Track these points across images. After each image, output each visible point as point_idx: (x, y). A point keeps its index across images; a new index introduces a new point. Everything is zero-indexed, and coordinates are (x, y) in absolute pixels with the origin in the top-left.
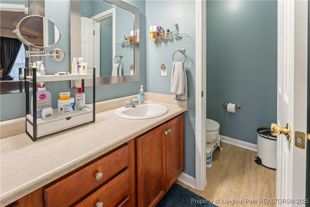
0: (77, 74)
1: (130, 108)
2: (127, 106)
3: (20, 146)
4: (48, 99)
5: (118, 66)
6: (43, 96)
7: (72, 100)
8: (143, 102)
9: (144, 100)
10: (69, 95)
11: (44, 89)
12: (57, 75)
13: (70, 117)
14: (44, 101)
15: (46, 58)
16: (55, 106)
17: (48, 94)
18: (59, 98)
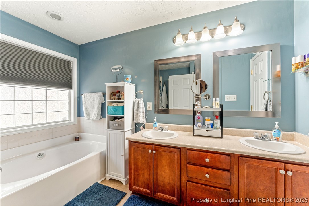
0: (215, 108)
1: (260, 140)
2: (256, 137)
3: (189, 135)
4: (201, 119)
5: (266, 102)
6: (199, 118)
7: (212, 122)
8: (277, 139)
9: (278, 138)
10: (210, 119)
11: (200, 114)
12: (204, 108)
13: (208, 131)
14: (199, 120)
15: (202, 100)
16: (204, 124)
17: (201, 117)
18: (205, 120)
